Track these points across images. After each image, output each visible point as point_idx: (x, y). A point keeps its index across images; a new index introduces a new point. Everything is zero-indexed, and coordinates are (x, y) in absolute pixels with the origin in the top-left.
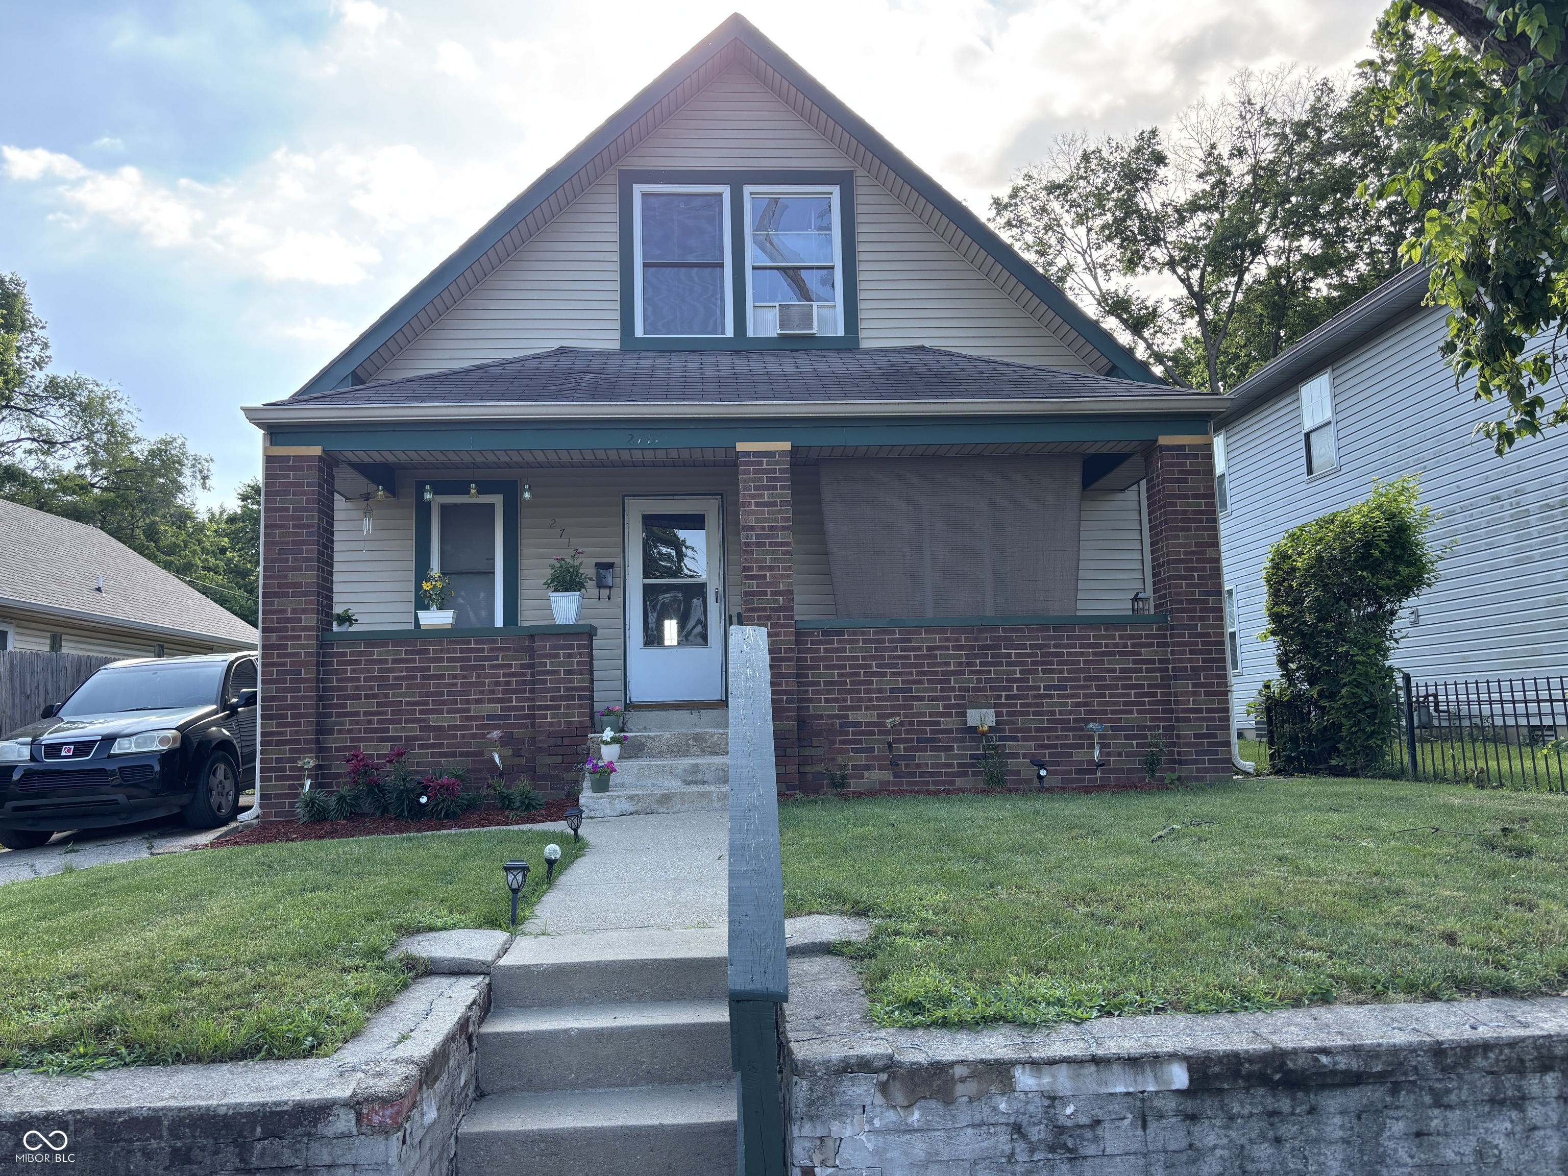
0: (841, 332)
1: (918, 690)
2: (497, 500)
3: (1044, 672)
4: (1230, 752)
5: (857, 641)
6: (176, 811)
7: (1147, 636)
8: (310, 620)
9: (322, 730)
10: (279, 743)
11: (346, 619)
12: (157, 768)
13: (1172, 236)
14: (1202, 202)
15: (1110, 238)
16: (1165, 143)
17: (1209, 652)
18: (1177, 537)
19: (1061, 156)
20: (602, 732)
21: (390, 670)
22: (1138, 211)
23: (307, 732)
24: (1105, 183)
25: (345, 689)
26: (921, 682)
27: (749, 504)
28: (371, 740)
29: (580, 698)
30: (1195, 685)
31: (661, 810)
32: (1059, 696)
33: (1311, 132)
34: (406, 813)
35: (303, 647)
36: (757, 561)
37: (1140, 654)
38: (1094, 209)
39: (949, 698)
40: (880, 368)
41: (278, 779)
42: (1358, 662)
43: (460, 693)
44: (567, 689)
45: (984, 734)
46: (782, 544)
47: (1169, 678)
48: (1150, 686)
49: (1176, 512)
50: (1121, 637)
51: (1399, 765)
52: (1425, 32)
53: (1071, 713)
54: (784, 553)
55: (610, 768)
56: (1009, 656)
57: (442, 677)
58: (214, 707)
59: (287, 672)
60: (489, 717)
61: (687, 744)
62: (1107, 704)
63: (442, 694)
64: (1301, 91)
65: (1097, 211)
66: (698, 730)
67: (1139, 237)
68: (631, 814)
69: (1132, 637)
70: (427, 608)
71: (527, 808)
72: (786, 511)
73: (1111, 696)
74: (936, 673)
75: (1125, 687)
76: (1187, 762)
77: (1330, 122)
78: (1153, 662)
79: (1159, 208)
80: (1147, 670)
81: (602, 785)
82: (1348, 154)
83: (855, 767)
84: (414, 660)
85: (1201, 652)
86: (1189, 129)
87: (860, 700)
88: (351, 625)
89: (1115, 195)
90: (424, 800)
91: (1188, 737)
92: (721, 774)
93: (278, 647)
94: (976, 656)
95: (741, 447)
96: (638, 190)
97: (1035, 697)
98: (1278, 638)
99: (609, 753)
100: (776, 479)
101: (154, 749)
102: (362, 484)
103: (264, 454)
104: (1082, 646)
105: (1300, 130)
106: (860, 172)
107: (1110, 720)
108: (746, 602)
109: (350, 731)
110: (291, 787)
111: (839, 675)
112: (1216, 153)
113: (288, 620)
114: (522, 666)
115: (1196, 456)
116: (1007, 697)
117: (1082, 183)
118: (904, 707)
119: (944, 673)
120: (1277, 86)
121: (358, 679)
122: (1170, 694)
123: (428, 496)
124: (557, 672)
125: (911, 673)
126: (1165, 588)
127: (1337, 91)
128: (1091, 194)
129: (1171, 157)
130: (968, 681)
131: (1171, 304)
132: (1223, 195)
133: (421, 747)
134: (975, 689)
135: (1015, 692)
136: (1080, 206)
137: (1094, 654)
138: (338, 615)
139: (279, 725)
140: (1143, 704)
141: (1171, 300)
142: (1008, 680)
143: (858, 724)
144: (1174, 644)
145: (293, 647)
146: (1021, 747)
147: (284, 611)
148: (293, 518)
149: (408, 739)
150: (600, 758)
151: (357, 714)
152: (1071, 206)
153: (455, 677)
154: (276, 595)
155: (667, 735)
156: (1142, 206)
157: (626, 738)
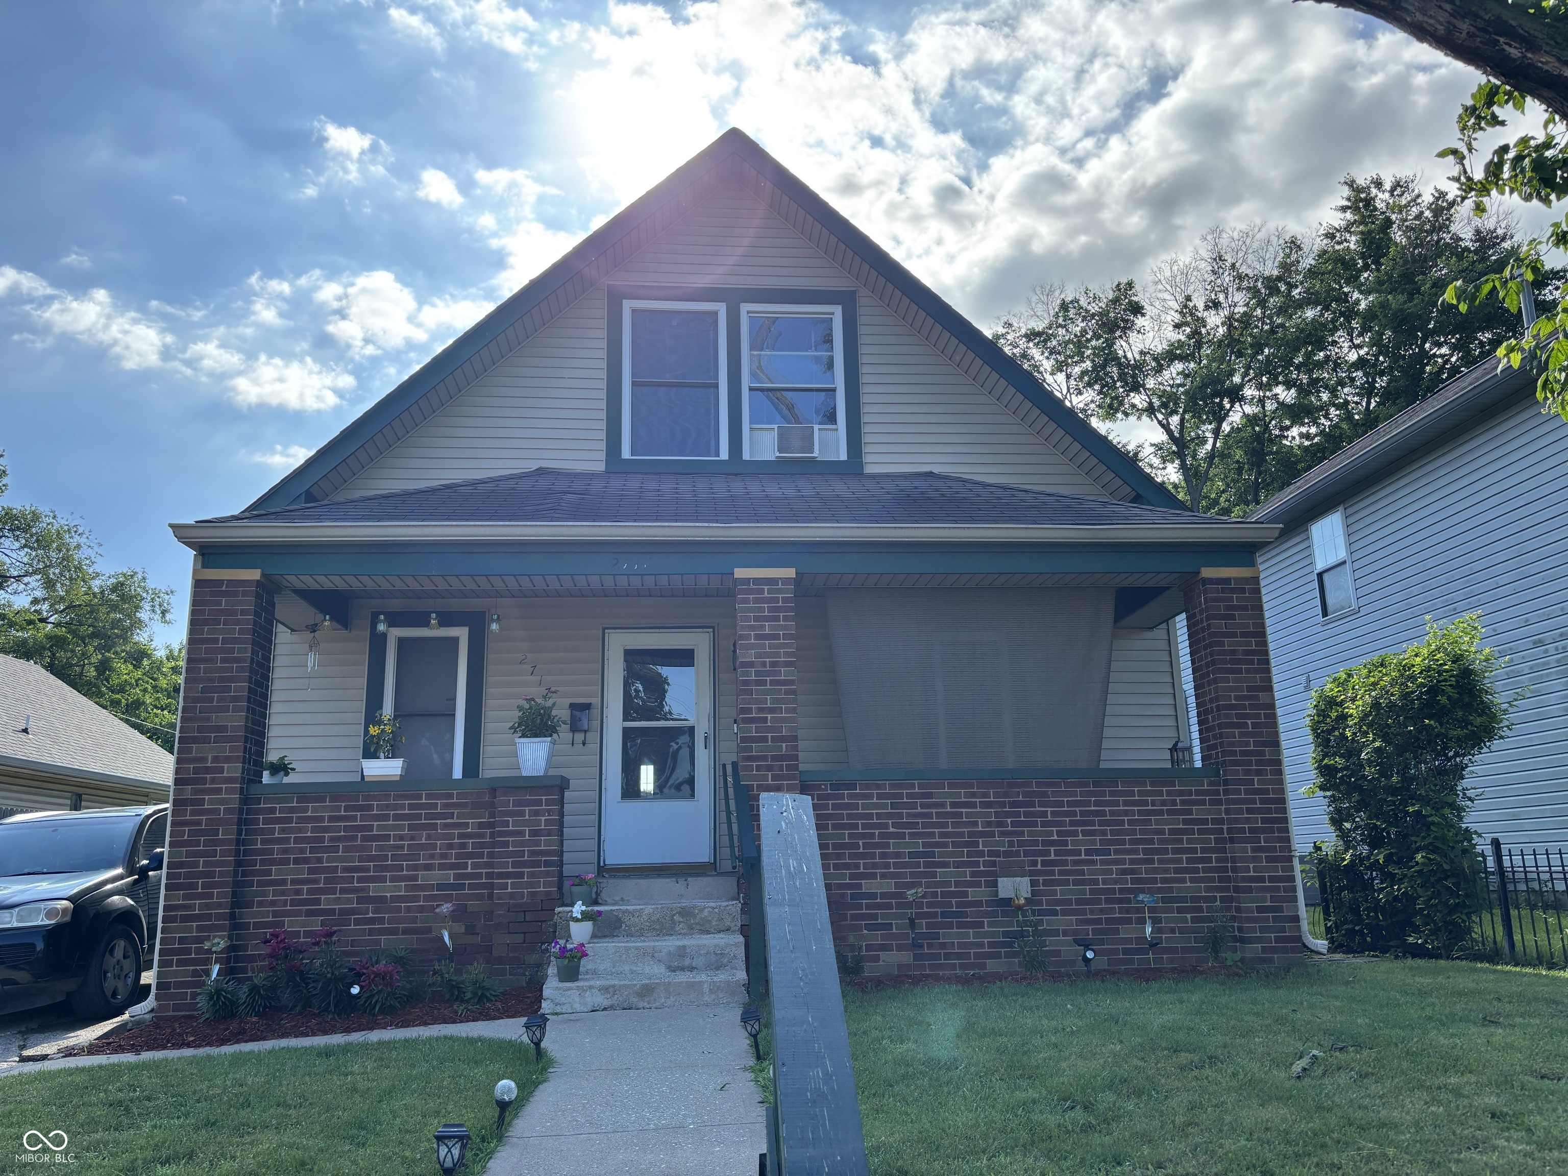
0: (843, 456)
1: (941, 855)
2: (462, 633)
3: (1085, 833)
4: (1299, 928)
5: (870, 796)
6: (60, 998)
7: (1198, 793)
8: (234, 770)
9: (238, 901)
10: (185, 919)
11: (281, 768)
12: (40, 946)
13: (1150, 383)
14: (1178, 352)
15: (1089, 385)
16: (1141, 295)
17: (1269, 811)
18: (1227, 680)
19: (1039, 305)
20: (572, 905)
21: (326, 829)
22: (1116, 359)
23: (220, 906)
24: (1084, 331)
25: (270, 852)
26: (945, 845)
27: (748, 637)
28: (298, 913)
29: (547, 864)
30: (1254, 850)
31: (641, 1005)
32: (1103, 862)
33: (1283, 287)
34: (332, 1007)
35: (222, 802)
36: (757, 701)
37: (1190, 812)
38: (1072, 357)
39: (977, 864)
40: (888, 493)
41: (180, 963)
42: (1433, 823)
43: (407, 858)
44: (533, 853)
45: (1020, 908)
46: (784, 683)
47: (1224, 841)
48: (1204, 850)
49: (1224, 652)
50: (1169, 793)
51: (1492, 945)
52: (1387, 195)
53: (1116, 882)
54: (787, 692)
55: (581, 952)
56: (1044, 814)
57: (387, 838)
58: (119, 871)
59: (201, 833)
60: (440, 887)
61: (672, 919)
62: (1156, 871)
63: (385, 858)
64: (1271, 248)
65: (1076, 359)
66: (685, 903)
67: (1119, 384)
68: (605, 1009)
69: (1181, 793)
70: (374, 756)
71: (480, 1000)
72: (789, 645)
73: (1161, 861)
74: (961, 835)
75: (1175, 851)
76: (1250, 941)
77: (1300, 277)
78: (1205, 822)
79: (1138, 357)
80: (1200, 832)
81: (570, 974)
82: (1319, 308)
83: (869, 948)
84: (354, 818)
85: (1259, 811)
86: (1164, 282)
87: (875, 866)
88: (287, 774)
89: (1094, 343)
90: (355, 990)
91: (1250, 910)
92: (713, 958)
93: (193, 802)
94: (1007, 815)
95: (740, 573)
96: (628, 306)
97: (1075, 863)
98: (1329, 793)
99: (580, 932)
100: (778, 609)
101: (39, 923)
102: (309, 613)
103: (193, 578)
104: (1126, 803)
105: (1271, 284)
106: (863, 292)
107: (1160, 890)
108: (741, 749)
109: (273, 903)
110: (195, 973)
111: (851, 836)
112: (1191, 304)
113: (208, 770)
114: (481, 825)
115: (1243, 590)
116: (1044, 863)
117: (1061, 331)
118: (926, 875)
119: (971, 834)
120: (1248, 242)
121: (287, 840)
122: (1225, 860)
123: (381, 627)
124: (521, 833)
125: (932, 835)
126: (1215, 737)
127: (1306, 249)
128: (1070, 341)
129: (1148, 308)
130: (1000, 844)
131: (1152, 449)
132: (1199, 345)
133: (358, 922)
134: (1007, 854)
135: (1053, 857)
136: (1059, 353)
137: (1140, 813)
138: (272, 764)
139: (186, 897)
140: (1196, 871)
141: (1152, 445)
142: (1045, 843)
143: (873, 896)
144: (1229, 802)
145: (211, 802)
146: (1063, 922)
147: (204, 760)
148: (223, 651)
149: (343, 912)
150: (568, 937)
151: (283, 882)
152: (1051, 353)
153: (401, 838)
154: (194, 740)
155: (649, 909)
156: (1121, 353)
157: (600, 913)
